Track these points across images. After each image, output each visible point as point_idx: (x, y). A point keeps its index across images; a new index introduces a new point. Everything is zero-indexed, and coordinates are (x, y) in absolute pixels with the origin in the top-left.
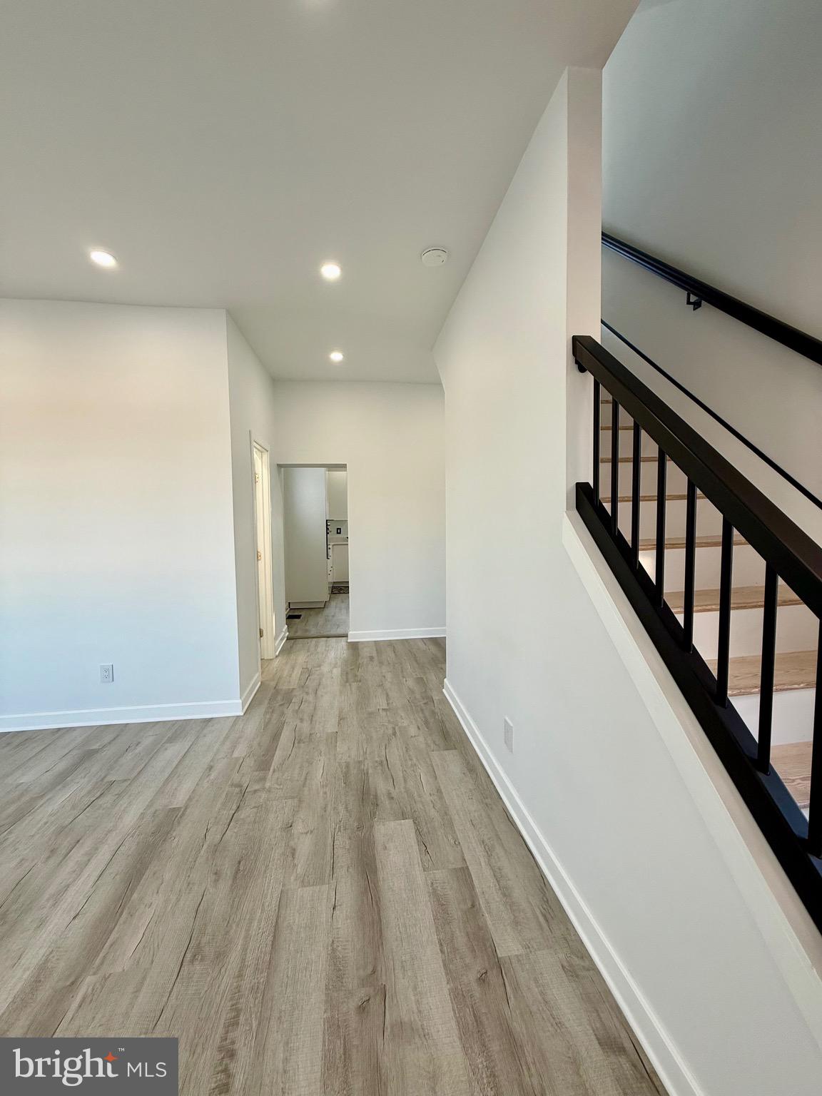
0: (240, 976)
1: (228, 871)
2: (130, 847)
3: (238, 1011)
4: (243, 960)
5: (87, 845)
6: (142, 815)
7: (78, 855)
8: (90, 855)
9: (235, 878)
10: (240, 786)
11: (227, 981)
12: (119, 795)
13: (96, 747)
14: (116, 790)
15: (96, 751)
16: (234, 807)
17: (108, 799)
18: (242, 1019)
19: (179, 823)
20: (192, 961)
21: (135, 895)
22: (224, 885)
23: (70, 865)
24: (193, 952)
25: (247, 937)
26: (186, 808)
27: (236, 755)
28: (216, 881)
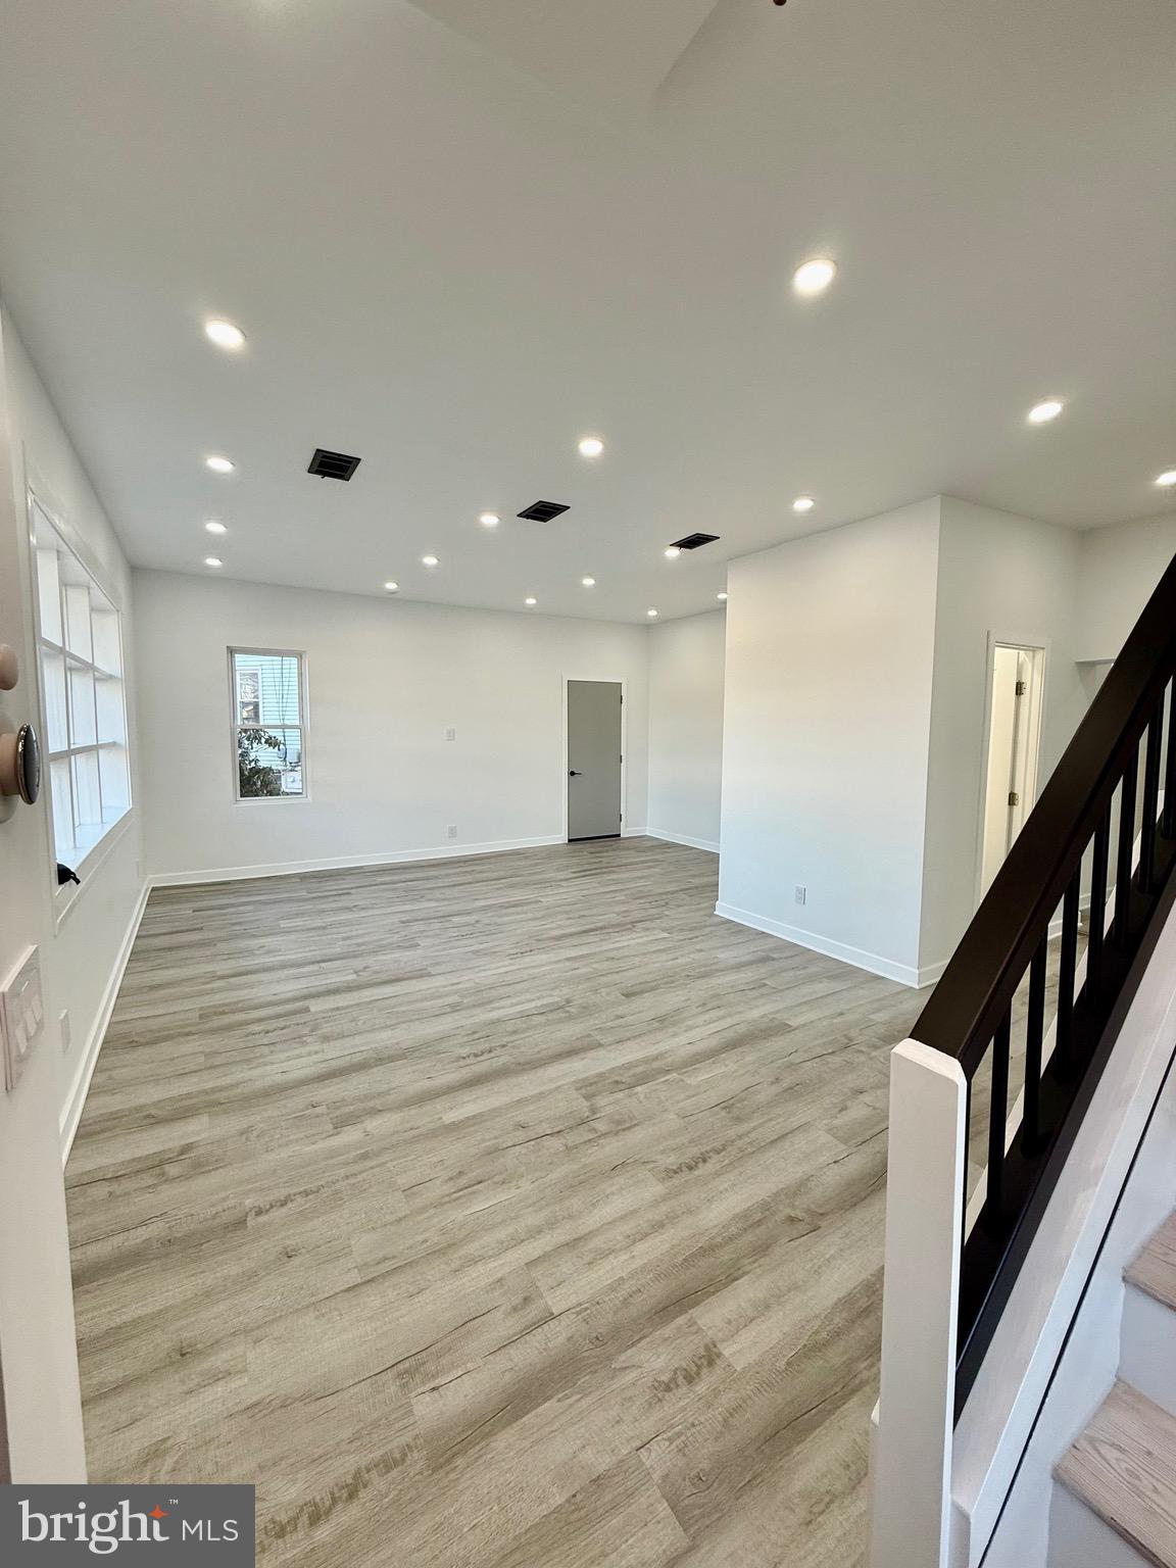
0: (740, 1137)
1: (785, 1084)
2: (742, 1029)
3: (724, 1149)
4: (749, 1132)
5: (721, 1012)
6: (763, 1017)
7: (714, 1014)
8: (719, 1019)
9: (785, 1091)
10: (851, 1040)
11: (732, 1133)
12: (762, 995)
13: (775, 956)
14: (763, 990)
15: (774, 959)
16: (830, 1051)
17: (755, 993)
18: (723, 1154)
19: (782, 1034)
20: (723, 1108)
21: (723, 1055)
22: (775, 1089)
23: (706, 1017)
24: (727, 1105)
25: (761, 1125)
26: (796, 1029)
27: (872, 1017)
28: (773, 1083)
